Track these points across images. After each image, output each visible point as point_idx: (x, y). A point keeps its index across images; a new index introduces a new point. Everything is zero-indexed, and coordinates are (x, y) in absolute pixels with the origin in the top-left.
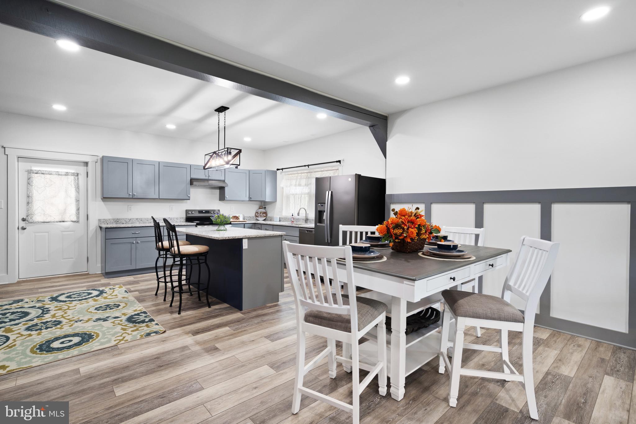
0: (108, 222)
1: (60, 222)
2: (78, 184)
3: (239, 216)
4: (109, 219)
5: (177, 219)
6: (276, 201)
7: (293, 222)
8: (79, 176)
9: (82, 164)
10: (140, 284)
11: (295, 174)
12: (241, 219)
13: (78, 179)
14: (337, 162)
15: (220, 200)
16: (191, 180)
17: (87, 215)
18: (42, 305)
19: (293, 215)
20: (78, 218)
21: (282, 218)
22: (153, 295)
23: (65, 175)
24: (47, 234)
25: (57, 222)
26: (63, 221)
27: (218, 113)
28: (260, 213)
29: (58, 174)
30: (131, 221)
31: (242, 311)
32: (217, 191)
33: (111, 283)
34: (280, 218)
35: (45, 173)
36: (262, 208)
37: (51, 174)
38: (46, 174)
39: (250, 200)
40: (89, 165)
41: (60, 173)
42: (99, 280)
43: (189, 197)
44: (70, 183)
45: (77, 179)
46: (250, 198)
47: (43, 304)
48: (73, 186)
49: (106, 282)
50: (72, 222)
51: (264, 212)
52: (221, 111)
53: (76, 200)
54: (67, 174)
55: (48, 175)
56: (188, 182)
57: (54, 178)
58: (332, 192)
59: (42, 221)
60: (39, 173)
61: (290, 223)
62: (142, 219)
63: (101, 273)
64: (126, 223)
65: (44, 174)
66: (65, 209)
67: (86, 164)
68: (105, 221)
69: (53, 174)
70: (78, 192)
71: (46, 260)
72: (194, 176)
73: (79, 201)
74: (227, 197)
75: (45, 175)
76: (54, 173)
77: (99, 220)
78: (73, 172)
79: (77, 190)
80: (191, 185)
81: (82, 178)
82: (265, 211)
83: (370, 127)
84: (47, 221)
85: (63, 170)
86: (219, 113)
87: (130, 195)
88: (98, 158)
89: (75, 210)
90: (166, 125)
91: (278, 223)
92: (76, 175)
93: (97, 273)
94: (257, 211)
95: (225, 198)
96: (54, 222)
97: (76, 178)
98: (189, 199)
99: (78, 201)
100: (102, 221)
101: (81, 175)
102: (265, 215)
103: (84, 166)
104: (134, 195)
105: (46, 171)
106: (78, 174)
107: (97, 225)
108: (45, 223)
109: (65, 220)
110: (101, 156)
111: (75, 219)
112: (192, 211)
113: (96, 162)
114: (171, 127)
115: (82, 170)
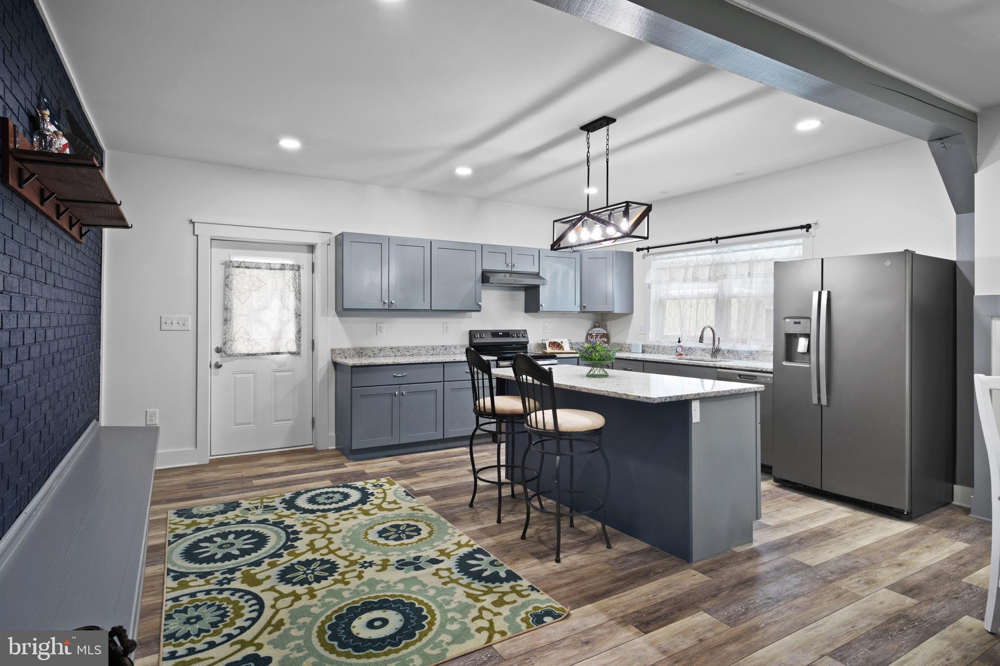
0: (346, 355)
1: (273, 354)
2: (299, 284)
3: (562, 342)
4: (348, 349)
5: (455, 347)
6: (632, 313)
7: (681, 354)
8: (301, 270)
9: (305, 248)
10: (419, 476)
11: (679, 257)
12: (567, 348)
13: (299, 276)
14: (802, 227)
15: (527, 310)
16: (483, 273)
17: (313, 341)
18: (276, 517)
19: (679, 342)
20: (299, 346)
21: (648, 347)
22: (465, 505)
23: (280, 269)
24: (251, 375)
25: (268, 354)
26: (278, 353)
27: (586, 132)
28: (597, 336)
29: (270, 268)
30: (382, 352)
31: (695, 565)
32: (521, 295)
33: (367, 471)
34: (643, 346)
35: (250, 266)
36: (599, 327)
37: (259, 268)
38: (252, 268)
39: (583, 310)
40: (318, 250)
41: (273, 266)
42: (341, 465)
43: (480, 306)
44: (288, 284)
45: (297, 277)
46: (582, 307)
47: (276, 514)
48: (292, 289)
49: (356, 470)
50: (289, 355)
51: (604, 334)
52: (594, 128)
53: (296, 314)
54: (283, 267)
55: (255, 270)
56: (477, 277)
57: (264, 273)
58: (829, 293)
59: (246, 352)
60: (242, 267)
61: (675, 356)
62: (399, 347)
63: (334, 447)
64: (375, 355)
65: (249, 268)
66: (280, 331)
67: (312, 248)
68: (342, 352)
69: (261, 269)
70: (300, 300)
71: (250, 423)
72: (488, 267)
73: (300, 315)
74: (543, 305)
75: (251, 270)
76: (264, 267)
77: (333, 350)
78: (291, 263)
79: (298, 296)
80: (482, 283)
81: (305, 273)
82: (605, 332)
83: (930, 141)
84: (253, 352)
85: (277, 260)
86: (588, 134)
87: (384, 303)
88: (331, 236)
89: (295, 333)
90: (454, 170)
91: (640, 356)
92: (296, 268)
93: (330, 448)
94: (590, 332)
95: (540, 307)
96: (263, 354)
97: (297, 273)
98: (479, 311)
99: (298, 316)
100: (337, 352)
101: (303, 268)
102: (605, 339)
103: (309, 252)
104: (392, 303)
105: (252, 262)
106: (299, 267)
107: (330, 359)
108: (250, 357)
109: (281, 351)
110: (337, 232)
111: (293, 348)
112: (481, 332)
113: (328, 245)
114: (464, 171)
115: (304, 259)
